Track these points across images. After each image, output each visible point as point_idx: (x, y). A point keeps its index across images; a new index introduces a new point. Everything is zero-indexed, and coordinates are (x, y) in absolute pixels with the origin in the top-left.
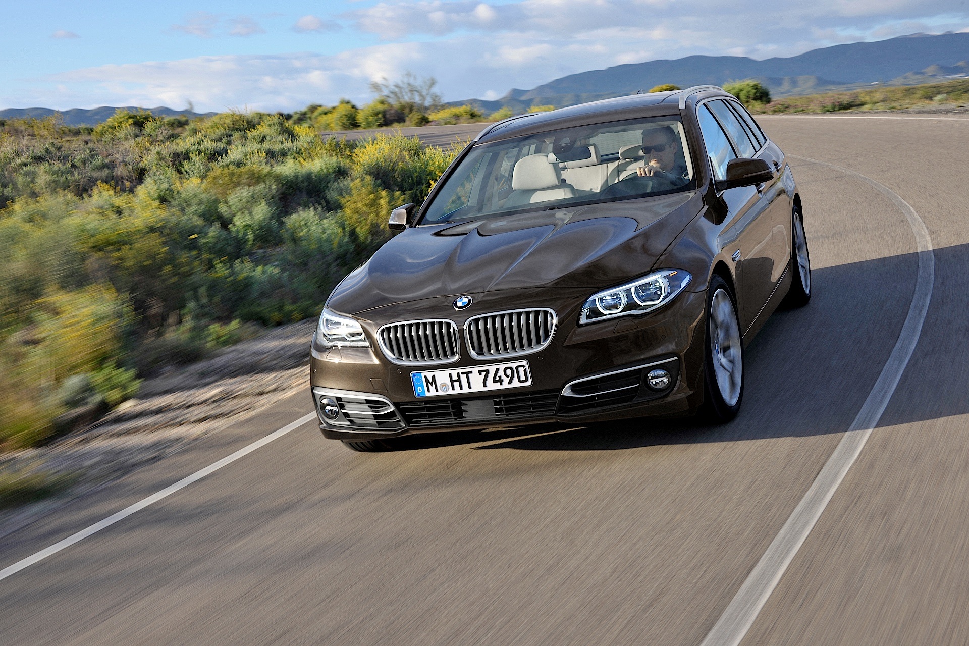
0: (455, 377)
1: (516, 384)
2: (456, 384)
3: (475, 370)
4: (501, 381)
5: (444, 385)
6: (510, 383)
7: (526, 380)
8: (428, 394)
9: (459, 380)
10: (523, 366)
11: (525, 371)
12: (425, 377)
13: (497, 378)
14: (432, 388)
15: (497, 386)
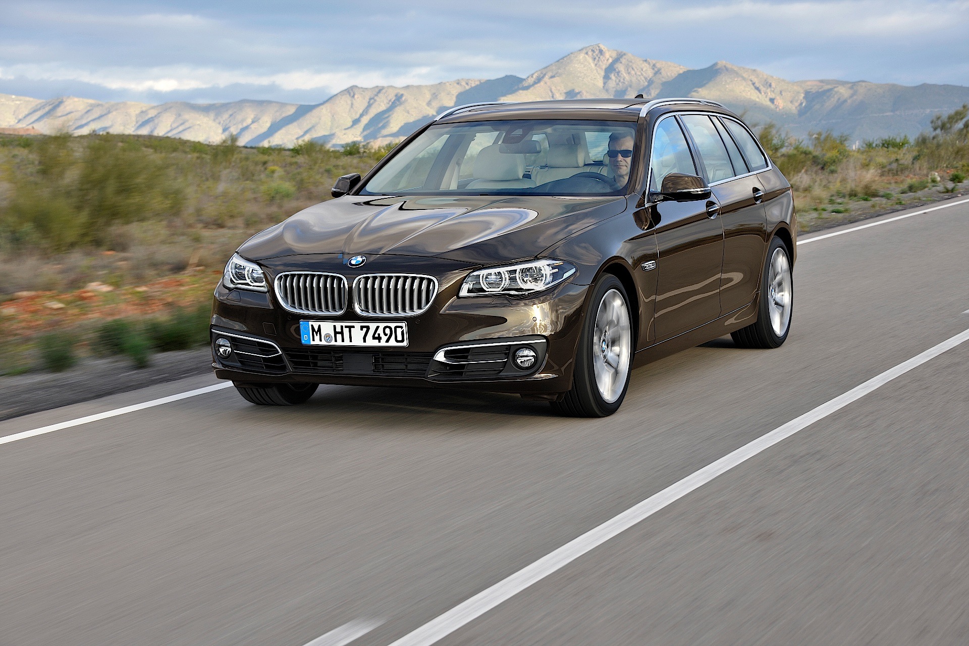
0: (338, 330)
1: (392, 343)
2: (339, 336)
3: (357, 325)
4: (379, 339)
5: (328, 336)
6: (387, 341)
7: (402, 341)
8: (312, 343)
9: (342, 333)
10: (401, 327)
11: (403, 332)
12: (312, 326)
13: (376, 335)
14: (317, 338)
15: (375, 343)
